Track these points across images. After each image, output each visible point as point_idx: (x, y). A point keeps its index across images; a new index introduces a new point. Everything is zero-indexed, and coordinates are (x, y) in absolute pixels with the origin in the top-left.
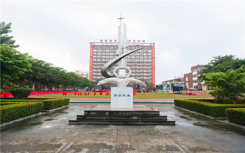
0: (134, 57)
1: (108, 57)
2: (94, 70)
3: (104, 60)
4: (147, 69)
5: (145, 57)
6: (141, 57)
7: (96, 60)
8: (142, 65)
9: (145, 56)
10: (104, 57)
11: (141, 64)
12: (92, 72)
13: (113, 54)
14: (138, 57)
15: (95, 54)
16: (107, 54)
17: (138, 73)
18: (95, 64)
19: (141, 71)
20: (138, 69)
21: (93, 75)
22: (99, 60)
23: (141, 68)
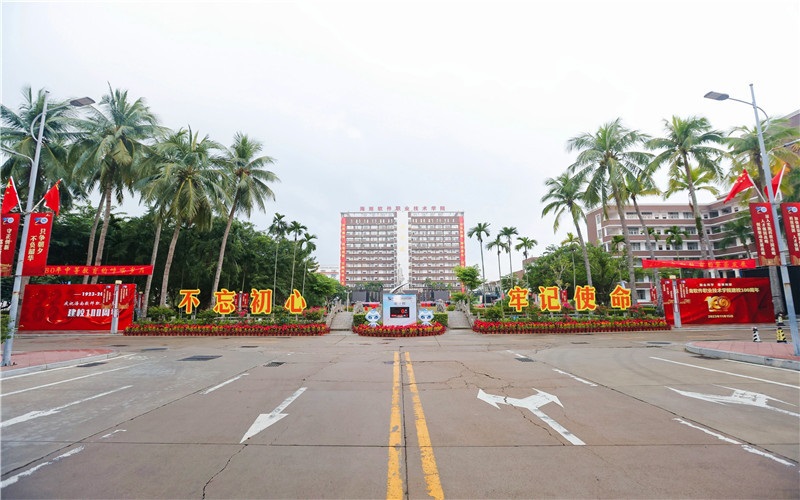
0: (425, 239)
1: (376, 239)
2: (349, 266)
3: (367, 245)
4: (449, 262)
5: (447, 239)
6: (438, 239)
7: (352, 245)
8: (441, 254)
9: (447, 236)
10: (368, 239)
11: (438, 252)
12: (346, 268)
13: (384, 233)
14: (432, 239)
15: (351, 233)
16: (373, 233)
17: (433, 269)
18: (351, 253)
19: (439, 265)
20: (433, 262)
21: (347, 274)
22: (358, 246)
23: (439, 258)
